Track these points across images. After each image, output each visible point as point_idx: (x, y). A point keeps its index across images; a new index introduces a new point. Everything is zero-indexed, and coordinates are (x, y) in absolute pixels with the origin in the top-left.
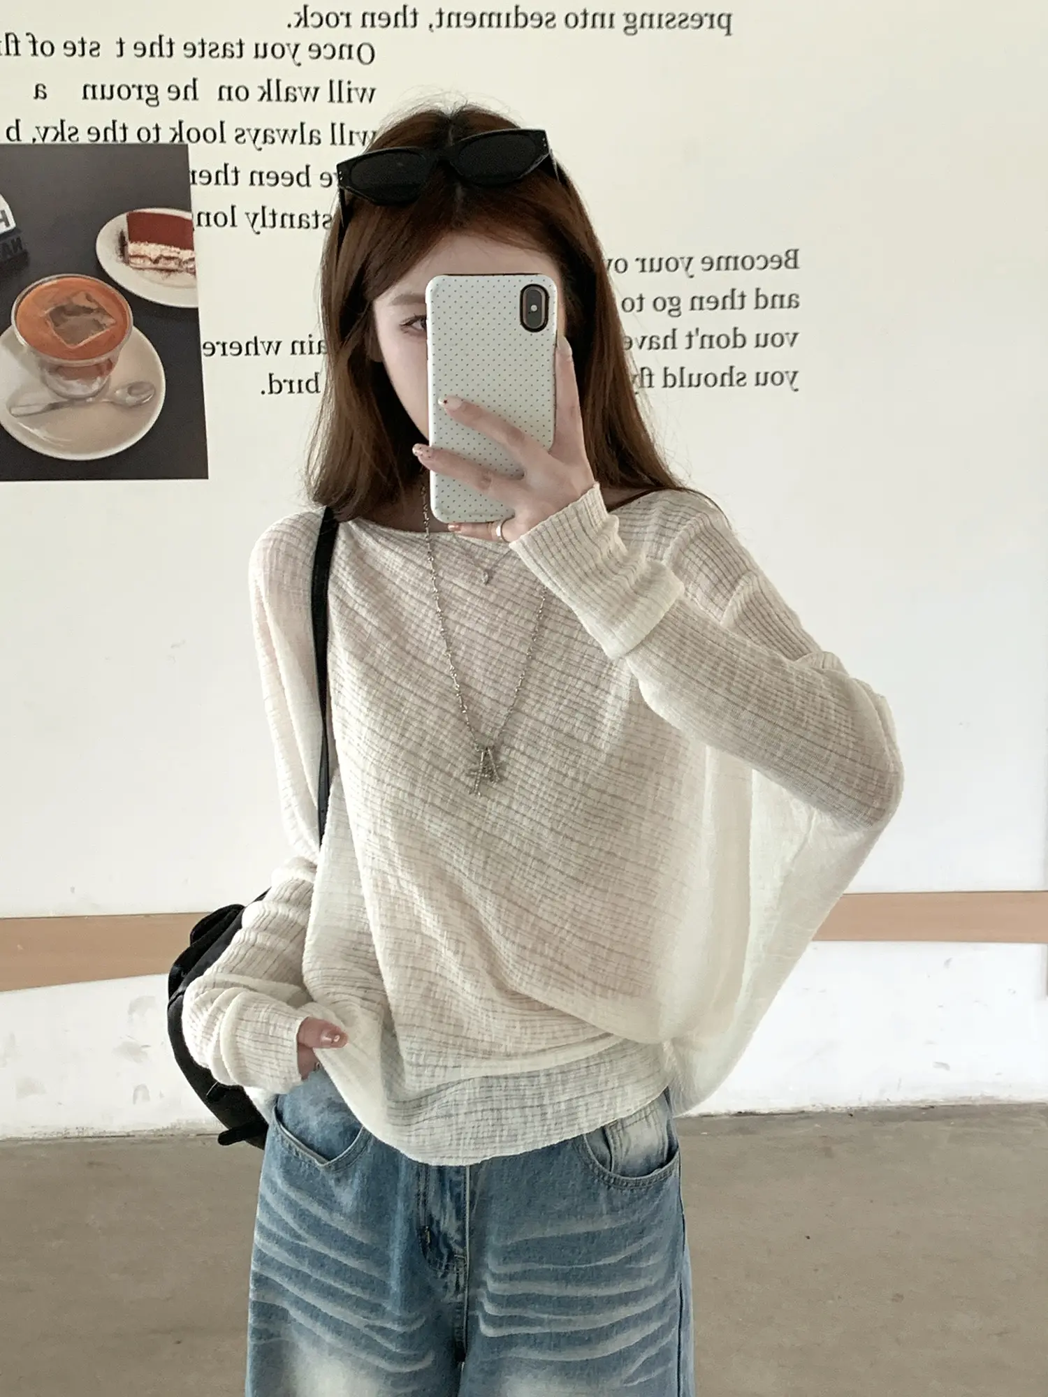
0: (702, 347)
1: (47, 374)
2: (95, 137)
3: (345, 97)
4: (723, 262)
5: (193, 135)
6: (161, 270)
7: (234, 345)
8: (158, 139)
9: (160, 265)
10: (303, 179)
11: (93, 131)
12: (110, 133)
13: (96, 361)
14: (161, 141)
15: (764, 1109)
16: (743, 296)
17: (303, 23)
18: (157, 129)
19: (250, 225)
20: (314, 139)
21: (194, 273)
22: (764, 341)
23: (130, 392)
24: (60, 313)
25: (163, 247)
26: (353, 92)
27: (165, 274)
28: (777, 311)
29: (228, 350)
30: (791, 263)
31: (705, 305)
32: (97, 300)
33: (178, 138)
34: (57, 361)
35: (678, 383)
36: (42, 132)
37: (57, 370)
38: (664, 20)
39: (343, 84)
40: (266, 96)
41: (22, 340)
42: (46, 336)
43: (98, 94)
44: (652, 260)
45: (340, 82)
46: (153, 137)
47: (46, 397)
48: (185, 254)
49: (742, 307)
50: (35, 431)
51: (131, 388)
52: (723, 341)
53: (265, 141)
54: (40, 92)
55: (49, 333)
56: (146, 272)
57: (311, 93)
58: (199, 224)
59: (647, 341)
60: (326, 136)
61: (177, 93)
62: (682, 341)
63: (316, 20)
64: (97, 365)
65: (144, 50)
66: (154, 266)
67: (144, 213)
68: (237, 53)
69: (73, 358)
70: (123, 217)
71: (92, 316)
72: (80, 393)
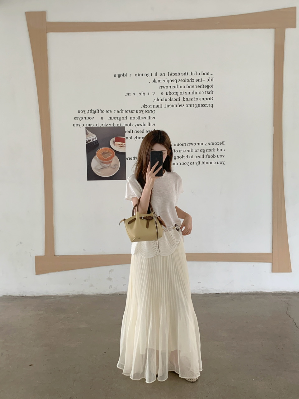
0: (208, 157)
1: (101, 163)
2: (110, 126)
4: (212, 143)
5: (126, 125)
6: (120, 146)
7: (131, 158)
10: (143, 131)
12: (113, 125)
16: (215, 149)
17: (144, 107)
20: (145, 125)
21: (125, 147)
22: (218, 156)
24: (103, 153)
25: (120, 142)
28: (221, 152)
30: (223, 144)
31: (209, 151)
32: (110, 151)
33: (123, 126)
35: (204, 163)
36: (102, 125)
37: (103, 162)
38: (202, 105)
40: (138, 119)
41: (97, 158)
42: (102, 157)
43: (111, 118)
44: (200, 143)
45: (150, 116)
46: (120, 125)
47: (101, 167)
48: (124, 144)
49: (215, 151)
50: (99, 172)
51: (114, 165)
52: (212, 157)
53: (137, 126)
54: (102, 118)
56: (118, 147)
57: (145, 118)
58: (126, 139)
60: (147, 125)
61: (124, 118)
62: (205, 157)
63: (146, 107)
64: (109, 162)
65: (118, 112)
67: (118, 137)
68: (133, 112)
69: (105, 161)
70: (114, 138)
71: (108, 154)
72: (106, 166)
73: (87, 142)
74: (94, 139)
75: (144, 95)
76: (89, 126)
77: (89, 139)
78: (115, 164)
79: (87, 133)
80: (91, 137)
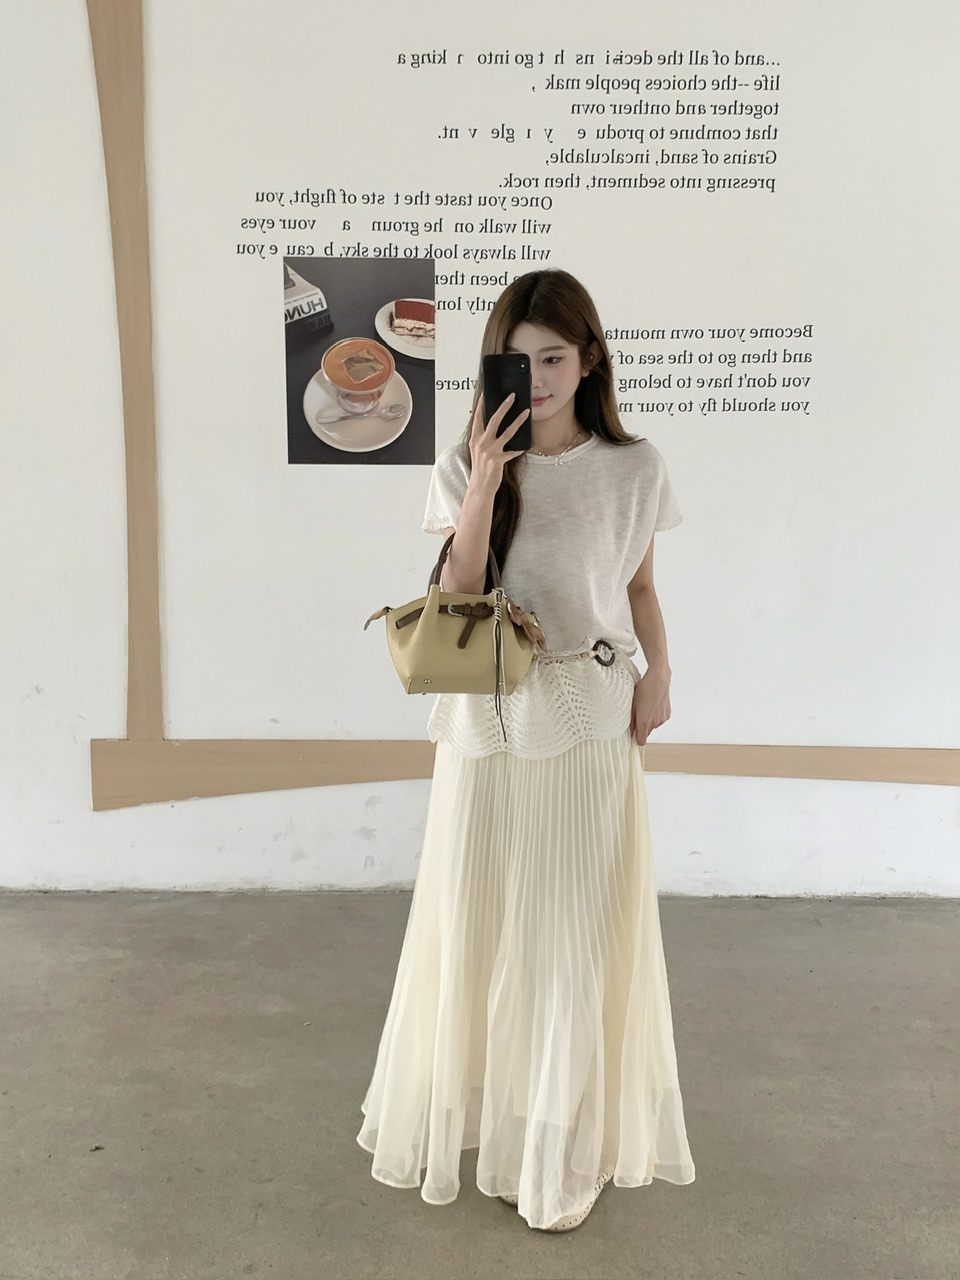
0: (748, 386)
1: (341, 400)
2: (378, 254)
3: (532, 230)
4: (764, 332)
5: (438, 253)
6: (414, 336)
7: (455, 383)
8: (417, 255)
9: (413, 333)
10: (503, 280)
11: (378, 250)
12: (387, 251)
13: (372, 391)
14: (418, 257)
16: (775, 354)
17: (509, 185)
18: (417, 249)
19: (471, 309)
20: (511, 256)
21: (434, 338)
22: (788, 383)
23: (390, 410)
24: (351, 361)
25: (416, 321)
26: (537, 227)
27: (416, 338)
28: (797, 364)
29: (451, 386)
30: (807, 334)
31: (751, 360)
32: (374, 354)
33: (429, 255)
34: (347, 391)
35: (732, 408)
36: (346, 250)
37: (347, 396)
38: (732, 183)
40: (484, 229)
41: (326, 377)
42: (342, 375)
43: (382, 228)
44: (719, 330)
45: (530, 221)
46: (414, 254)
47: (339, 412)
48: (429, 326)
49: (775, 361)
50: (331, 433)
51: (391, 408)
52: (762, 383)
53: (482, 257)
54: (346, 226)
55: (344, 373)
56: (404, 337)
57: (511, 228)
58: (439, 308)
59: (714, 382)
60: (519, 254)
61: (430, 227)
62: (736, 382)
63: (517, 183)
64: (372, 394)
65: (410, 200)
66: (409, 333)
67: (406, 301)
68: (468, 202)
69: (356, 391)
70: (394, 303)
71: (369, 364)
72: (360, 411)
73: (288, 315)
74: (314, 306)
75: (511, 137)
76: (296, 255)
77: (297, 304)
78: (393, 403)
79: (288, 283)
80: (303, 295)
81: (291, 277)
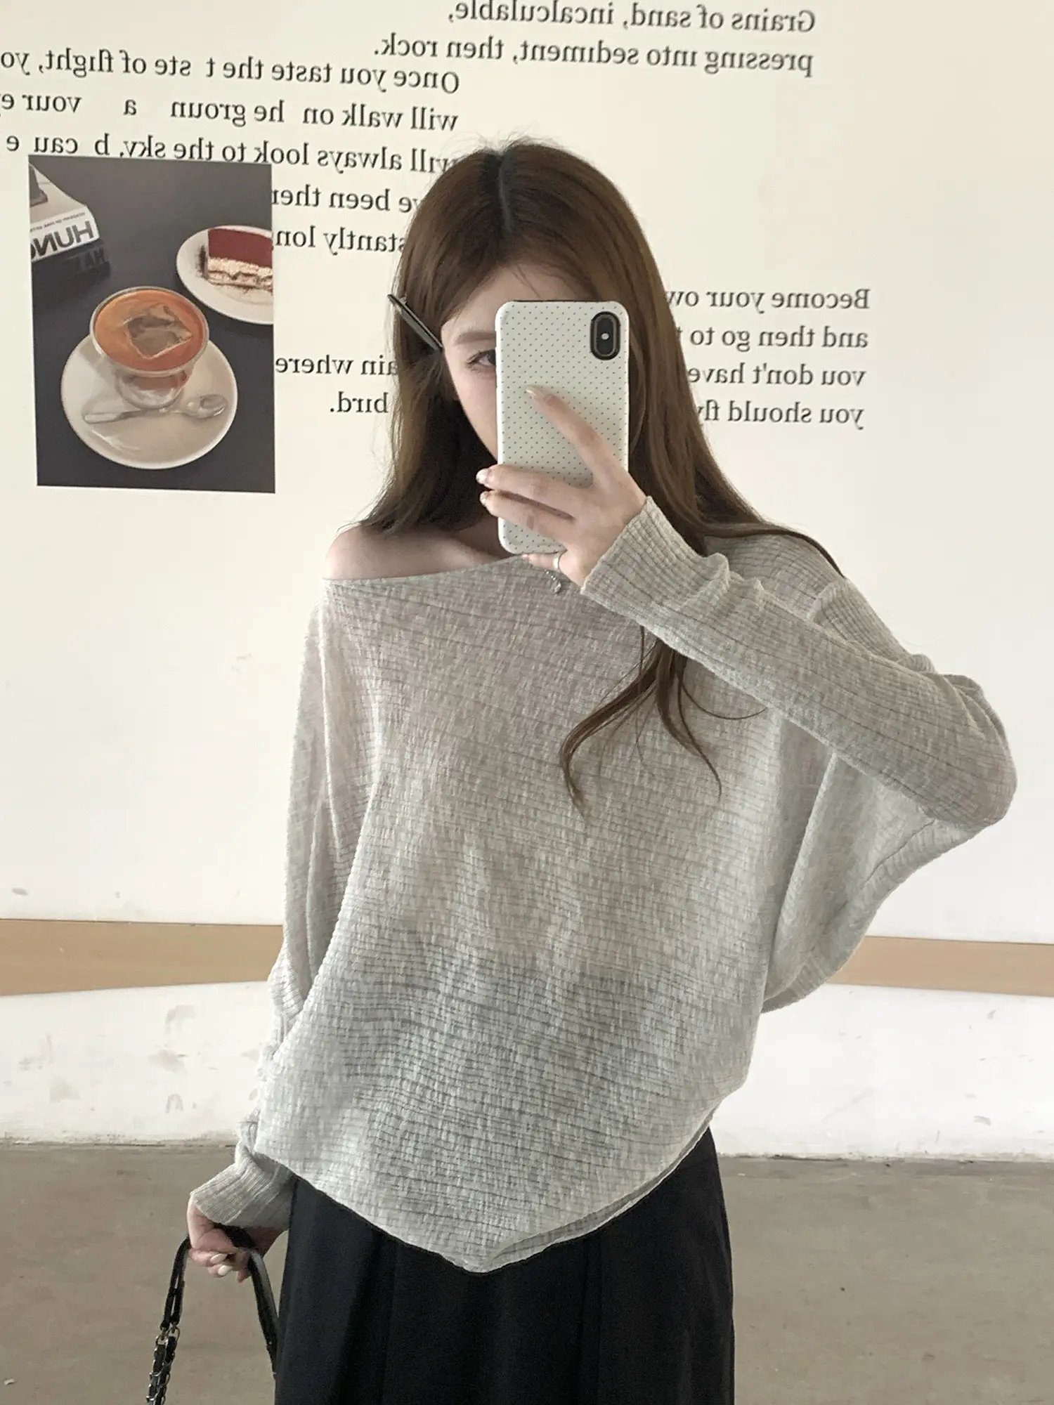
0: (769, 382)
1: (122, 384)
2: (181, 154)
3: (427, 124)
4: (793, 299)
5: (277, 156)
6: (239, 286)
7: (306, 363)
8: (242, 159)
9: (238, 281)
10: (382, 202)
11: (180, 148)
12: (196, 150)
13: (171, 372)
14: (245, 160)
15: (800, 1152)
16: (811, 334)
17: (389, 50)
18: (242, 148)
19: (327, 247)
20: (395, 163)
21: (271, 291)
22: (830, 379)
23: (202, 404)
24: (136, 325)
25: (242, 264)
26: (435, 120)
27: (241, 291)
28: (845, 349)
29: (300, 367)
30: (861, 303)
31: (774, 340)
32: (176, 312)
33: (262, 158)
34: (132, 370)
35: (744, 417)
36: (130, 146)
37: (131, 379)
38: (745, 60)
39: (426, 111)
40: (350, 121)
41: (98, 348)
42: (124, 346)
43: (187, 112)
44: (723, 294)
45: (423, 109)
46: (238, 157)
47: (120, 405)
48: (263, 272)
49: (810, 345)
50: (107, 439)
51: (204, 401)
52: (790, 377)
53: (347, 165)
54: (130, 108)
55: (127, 344)
56: (225, 287)
57: (394, 119)
58: (279, 243)
59: (714, 375)
60: (406, 162)
61: (264, 114)
62: (749, 375)
63: (403, 48)
64: (172, 377)
65: (232, 71)
66: (232, 282)
67: (226, 230)
68: (324, 77)
69: (147, 371)
70: (205, 233)
71: (169, 329)
72: (153, 403)
73: (37, 248)
74: (78, 234)
76: (48, 153)
77: (51, 231)
78: (204, 394)
79: (37, 196)
80: (61, 217)
81: (41, 186)
